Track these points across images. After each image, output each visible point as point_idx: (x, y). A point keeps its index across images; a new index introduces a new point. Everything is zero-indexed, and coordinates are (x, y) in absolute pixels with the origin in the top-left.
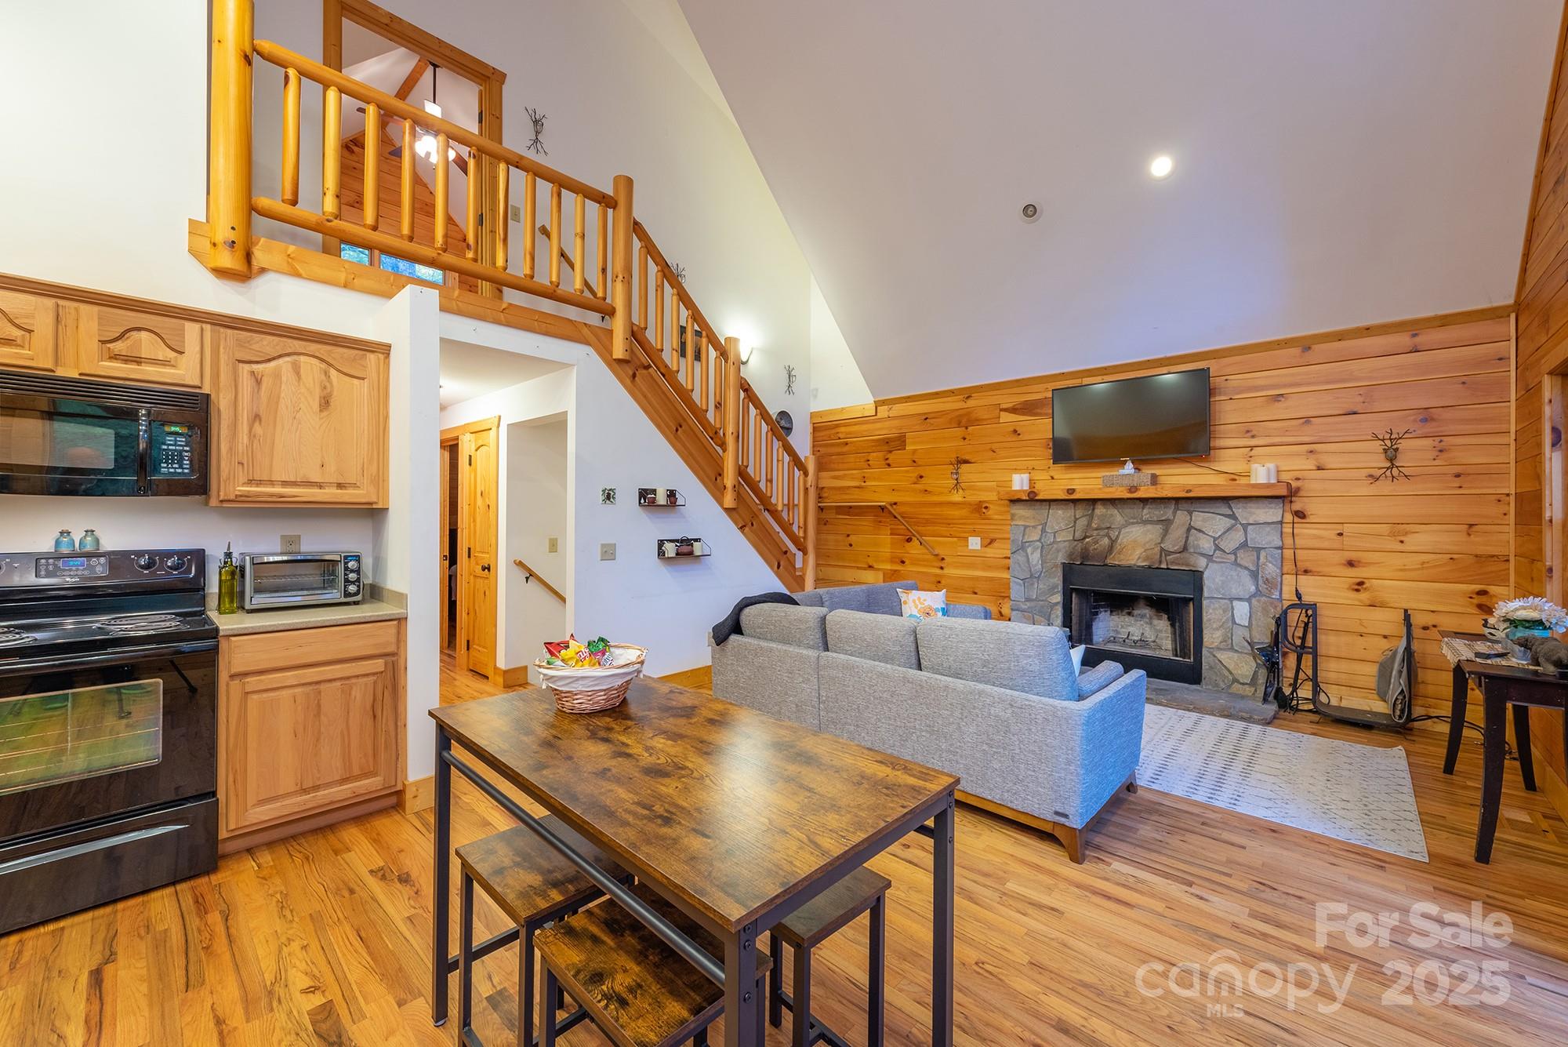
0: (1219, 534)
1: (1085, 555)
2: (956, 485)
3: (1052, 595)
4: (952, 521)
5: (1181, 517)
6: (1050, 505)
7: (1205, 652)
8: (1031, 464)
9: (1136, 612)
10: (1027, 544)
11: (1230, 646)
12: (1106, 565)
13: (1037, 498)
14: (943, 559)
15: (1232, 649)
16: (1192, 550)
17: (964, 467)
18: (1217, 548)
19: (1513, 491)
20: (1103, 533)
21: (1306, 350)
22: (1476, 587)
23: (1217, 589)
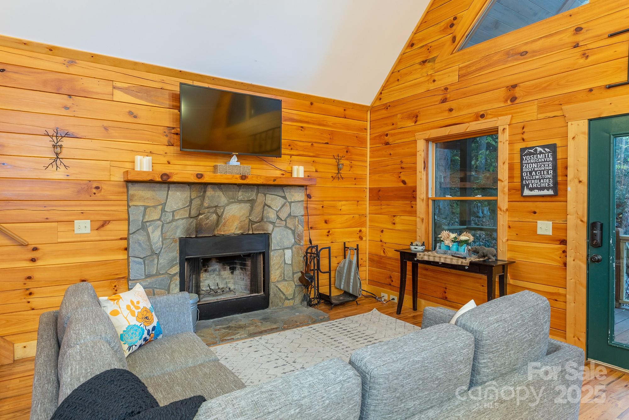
0: (279, 209)
2: (55, 161)
3: (171, 268)
5: (261, 197)
6: (169, 188)
7: (272, 286)
9: (210, 269)
10: (148, 224)
11: (283, 279)
12: (215, 236)
14: (35, 249)
15: (284, 280)
16: (265, 220)
17: (66, 142)
18: (278, 217)
19: (368, 187)
20: (212, 210)
21: (312, 104)
22: (359, 229)
23: (278, 244)
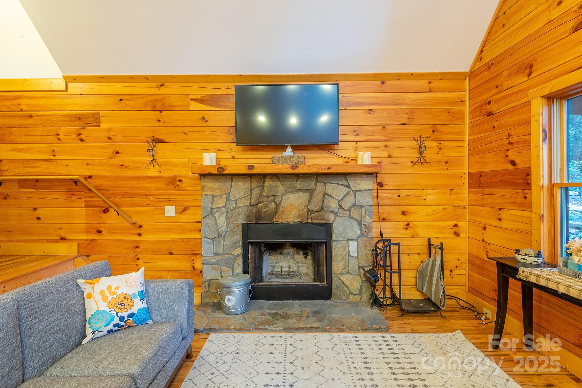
0: (341, 198)
1: (259, 216)
2: (152, 161)
3: (235, 249)
4: (148, 193)
5: (320, 187)
6: (232, 179)
7: (334, 277)
8: (218, 146)
9: (284, 252)
10: (215, 210)
11: (347, 271)
12: (274, 223)
13: (225, 172)
14: (141, 227)
15: (349, 273)
16: (326, 209)
17: (159, 146)
18: (340, 207)
19: (467, 171)
20: (270, 199)
21: (383, 83)
22: (453, 223)
23: (340, 234)
